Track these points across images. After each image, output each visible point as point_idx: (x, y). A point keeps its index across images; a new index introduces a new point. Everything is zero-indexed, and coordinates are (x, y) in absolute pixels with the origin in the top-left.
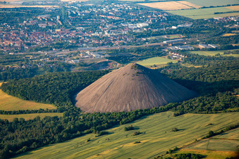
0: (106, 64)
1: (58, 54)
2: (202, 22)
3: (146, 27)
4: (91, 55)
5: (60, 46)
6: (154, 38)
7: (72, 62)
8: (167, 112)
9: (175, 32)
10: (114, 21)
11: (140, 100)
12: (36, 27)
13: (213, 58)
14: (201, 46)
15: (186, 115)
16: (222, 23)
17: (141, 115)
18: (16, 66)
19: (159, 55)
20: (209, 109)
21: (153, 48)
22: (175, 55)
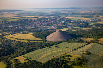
0: (56, 29)
1: (47, 27)
2: (76, 21)
3: (65, 22)
4: (53, 27)
5: (48, 25)
6: (66, 24)
7: (49, 29)
8: (66, 42)
9: (70, 23)
11: (60, 39)
12: (44, 21)
13: (77, 29)
14: (75, 26)
15: (69, 43)
16: (80, 21)
17: (60, 43)
18: (38, 29)
20: (75, 42)
21: (65, 26)
22: (70, 28)
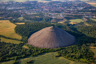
3: (83, 9)
6: (83, 12)
10: (75, 6)
19: (80, 18)
